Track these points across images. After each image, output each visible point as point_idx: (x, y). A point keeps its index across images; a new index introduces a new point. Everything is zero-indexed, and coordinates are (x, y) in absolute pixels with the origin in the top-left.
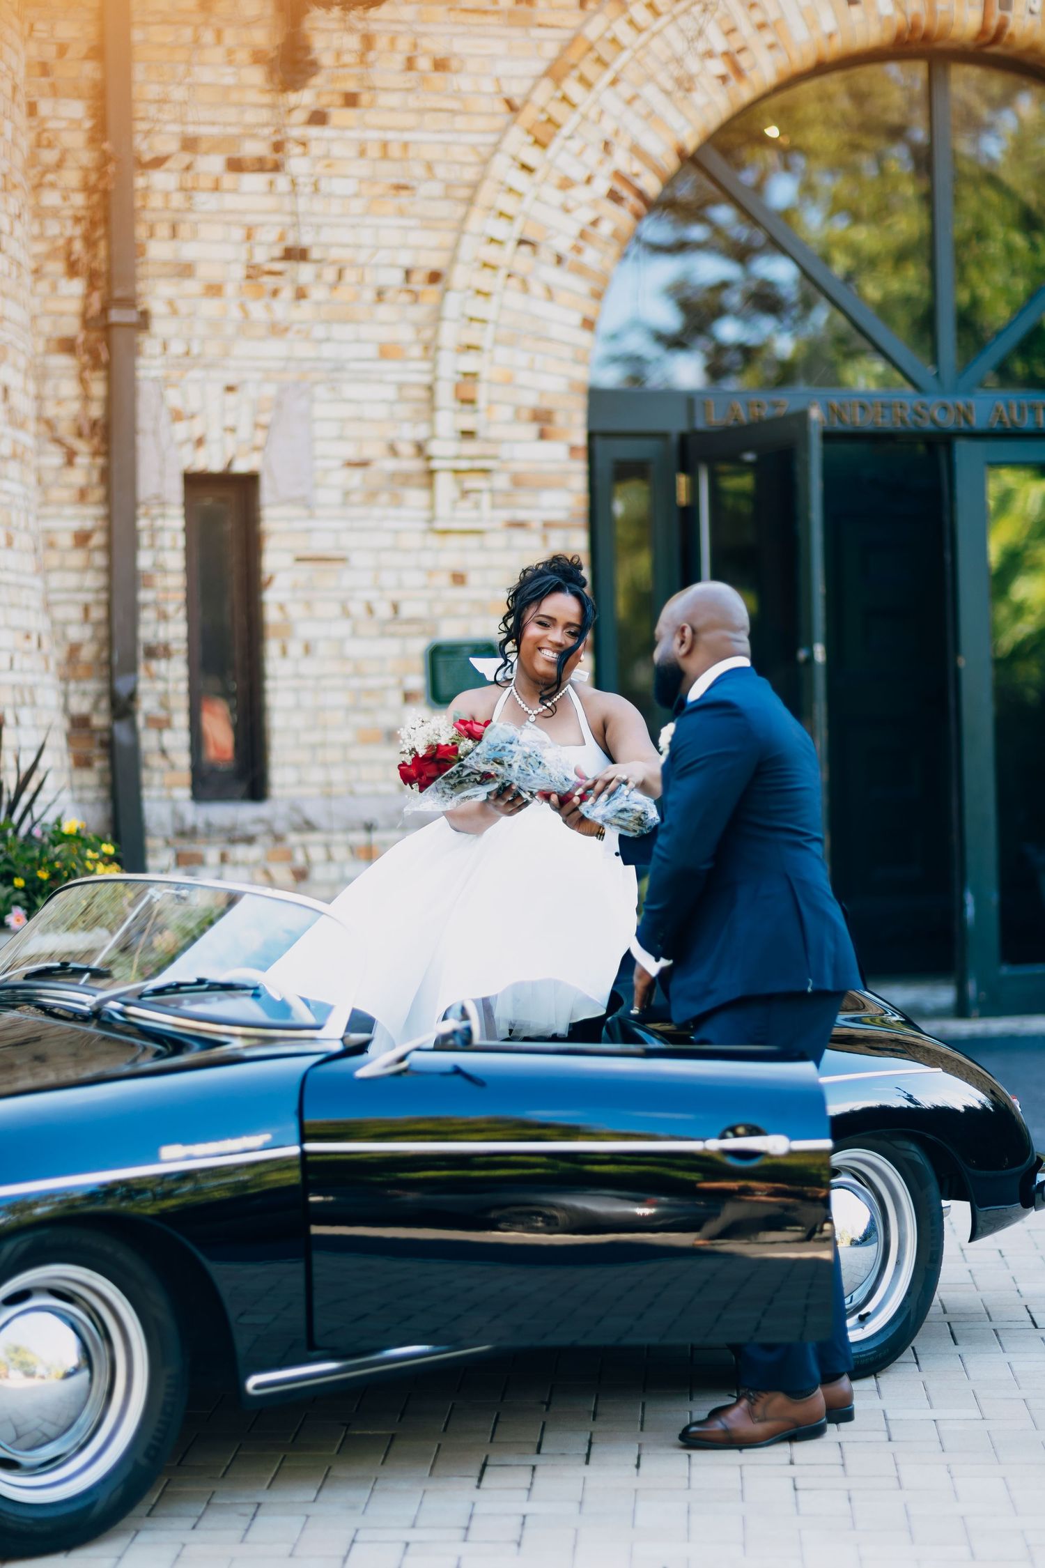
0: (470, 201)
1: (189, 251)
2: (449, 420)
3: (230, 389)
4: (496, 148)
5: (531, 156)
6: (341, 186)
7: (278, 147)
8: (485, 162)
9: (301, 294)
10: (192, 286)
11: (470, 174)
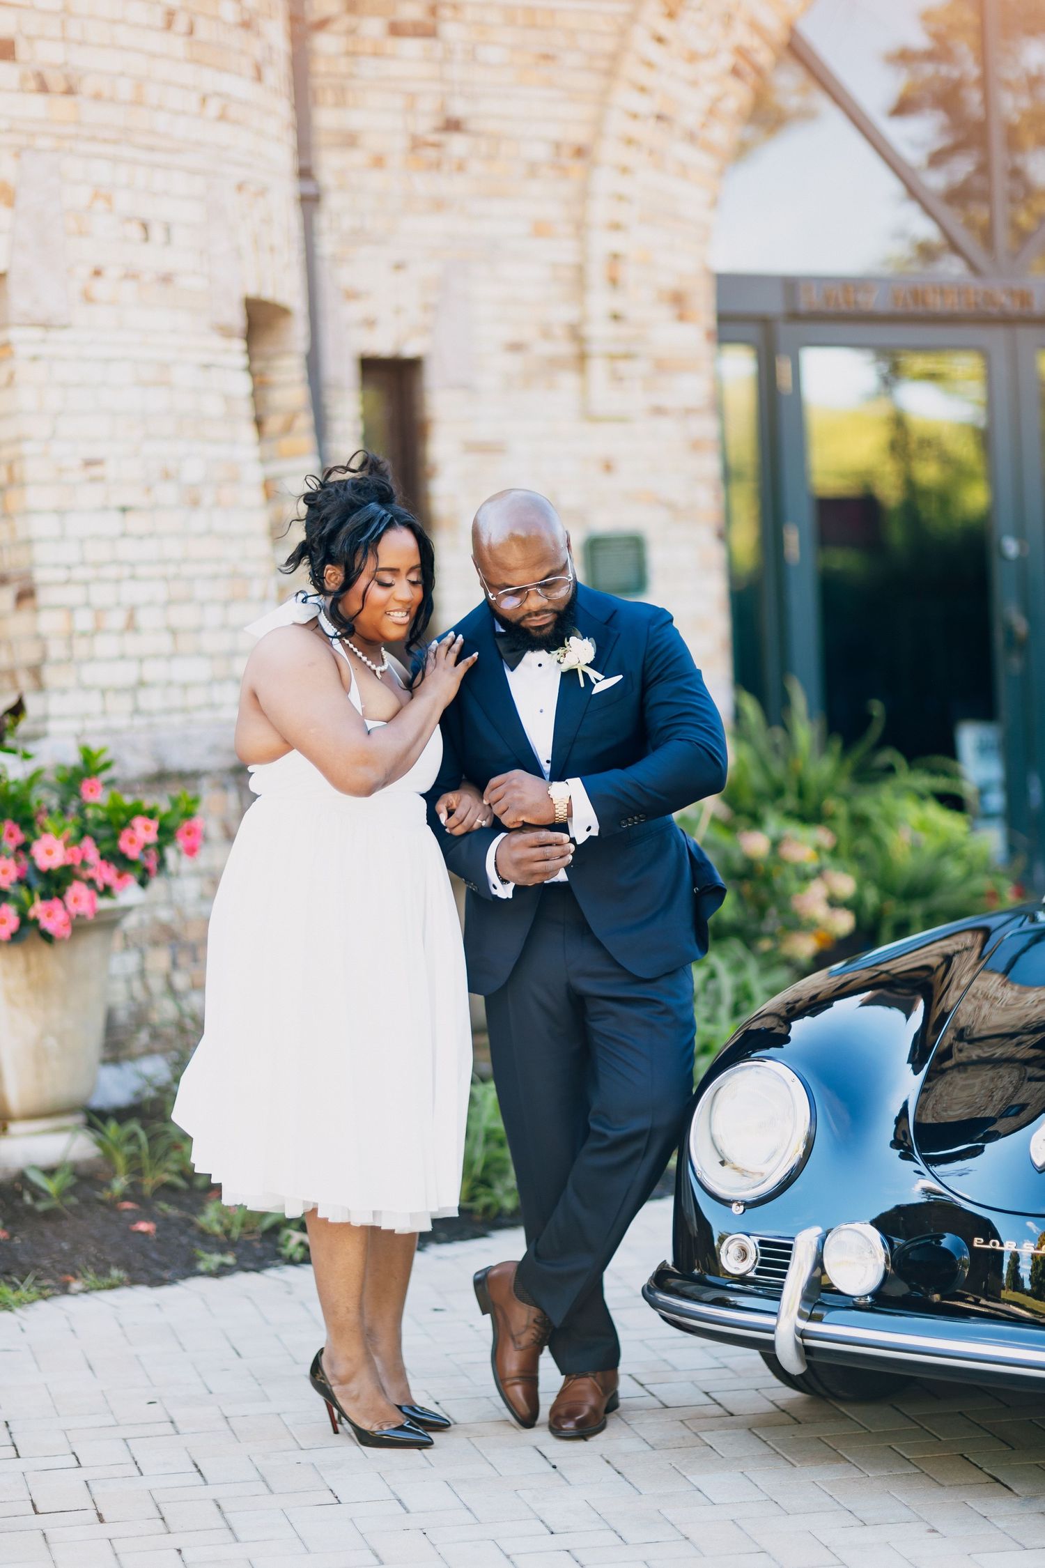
0: (610, 74)
1: (355, 119)
2: (600, 301)
3: (399, 267)
4: (633, 18)
5: (664, 27)
6: (492, 54)
7: (433, 11)
8: (623, 33)
9: (461, 167)
10: (357, 158)
11: (608, 45)
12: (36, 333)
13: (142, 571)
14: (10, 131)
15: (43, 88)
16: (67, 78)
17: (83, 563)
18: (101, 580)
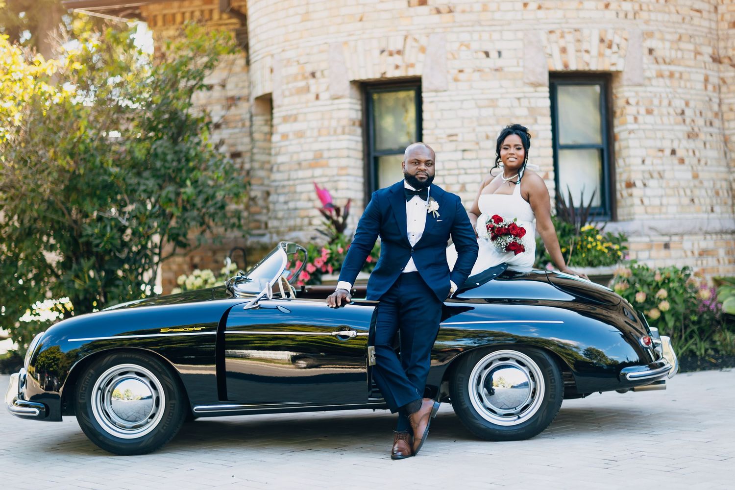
12: (434, 94)
13: (469, 171)
14: (425, 28)
15: (438, 12)
16: (449, 7)
17: (444, 169)
18: (449, 175)
